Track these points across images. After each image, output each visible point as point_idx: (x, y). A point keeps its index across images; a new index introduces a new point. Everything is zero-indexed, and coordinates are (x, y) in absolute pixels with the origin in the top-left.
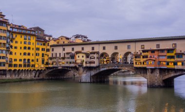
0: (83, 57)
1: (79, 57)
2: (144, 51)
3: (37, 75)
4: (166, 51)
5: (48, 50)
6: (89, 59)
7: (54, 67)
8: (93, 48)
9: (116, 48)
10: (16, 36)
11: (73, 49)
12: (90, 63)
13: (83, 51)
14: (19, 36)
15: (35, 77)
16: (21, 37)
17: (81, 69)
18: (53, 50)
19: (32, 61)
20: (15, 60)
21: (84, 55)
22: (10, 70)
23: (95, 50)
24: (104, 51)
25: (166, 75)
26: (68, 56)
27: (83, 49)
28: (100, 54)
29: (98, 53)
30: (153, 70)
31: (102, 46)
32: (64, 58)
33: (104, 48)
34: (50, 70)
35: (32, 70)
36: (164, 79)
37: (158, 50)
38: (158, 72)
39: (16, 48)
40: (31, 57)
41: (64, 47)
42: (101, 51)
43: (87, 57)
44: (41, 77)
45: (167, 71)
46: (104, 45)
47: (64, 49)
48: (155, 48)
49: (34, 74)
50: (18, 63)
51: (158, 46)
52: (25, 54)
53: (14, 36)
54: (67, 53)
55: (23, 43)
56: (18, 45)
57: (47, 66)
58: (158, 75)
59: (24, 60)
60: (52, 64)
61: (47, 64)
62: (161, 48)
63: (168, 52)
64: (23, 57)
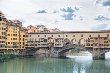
0: (53, 41)
1: (51, 41)
2: (91, 38)
4: (103, 39)
5: (27, 36)
6: (57, 43)
8: (59, 36)
9: (74, 36)
11: (45, 36)
12: (58, 45)
13: (52, 38)
14: (11, 27)
15: (19, 54)
17: (52, 49)
18: (30, 36)
19: (18, 43)
20: (9, 43)
22: (6, 50)
23: (61, 37)
24: (67, 38)
25: (103, 52)
27: (52, 36)
28: (64, 39)
30: (97, 49)
31: (65, 35)
32: (39, 42)
33: (67, 36)
34: (29, 50)
35: (18, 49)
36: (102, 54)
37: (100, 38)
38: (99, 50)
39: (9, 35)
40: (17, 41)
41: (39, 35)
42: (65, 38)
43: (56, 41)
45: (103, 50)
46: (67, 34)
47: (39, 36)
48: (97, 36)
49: (18, 52)
50: (10, 45)
51: (99, 35)
52: (14, 39)
53: (8, 27)
54: (42, 39)
55: (13, 32)
56: (10, 33)
57: (27, 47)
58: (99, 52)
59: (14, 43)
60: (30, 45)
61: (27, 45)
62: (101, 36)
63: (104, 39)
64: (13, 41)
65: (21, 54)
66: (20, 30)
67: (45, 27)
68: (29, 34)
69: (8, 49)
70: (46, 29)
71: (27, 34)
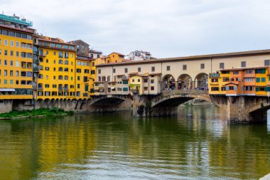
0: (139, 81)
1: (133, 81)
2: (224, 72)
3: (79, 107)
4: (254, 71)
5: (93, 72)
7: (101, 96)
8: (153, 69)
9: (185, 67)
10: (47, 53)
11: (126, 70)
13: (140, 73)
14: (51, 53)
15: (76, 108)
16: (55, 54)
17: (137, 98)
18: (100, 72)
19: (71, 86)
20: (47, 86)
21: (141, 79)
22: (40, 100)
23: (157, 71)
24: (168, 73)
25: (254, 106)
26: (120, 80)
27: (139, 70)
28: (163, 76)
29: (160, 75)
30: (235, 99)
31: (165, 65)
32: (114, 83)
33: (168, 68)
34: (97, 100)
35: (71, 99)
36: (251, 111)
37: (244, 70)
38: (243, 101)
39: (47, 69)
40: (69, 82)
41: (114, 68)
42: (165, 73)
43: (145, 81)
44: (84, 109)
45: (255, 100)
46: (168, 64)
47: (114, 71)
48: (239, 67)
49: (74, 105)
50: (51, 89)
51: (243, 64)
52: (60, 77)
53: (45, 52)
54: (119, 77)
55: (57, 62)
56: (51, 65)
57: (92, 94)
58: (243, 105)
59: (60, 85)
60: (98, 91)
61: (92, 91)
62: (248, 66)
63: (256, 72)
64: (58, 82)
65: (81, 108)
66: (76, 59)
67: (149, 55)
68: (97, 66)
69: (44, 98)
70: (151, 58)
71: (94, 68)
